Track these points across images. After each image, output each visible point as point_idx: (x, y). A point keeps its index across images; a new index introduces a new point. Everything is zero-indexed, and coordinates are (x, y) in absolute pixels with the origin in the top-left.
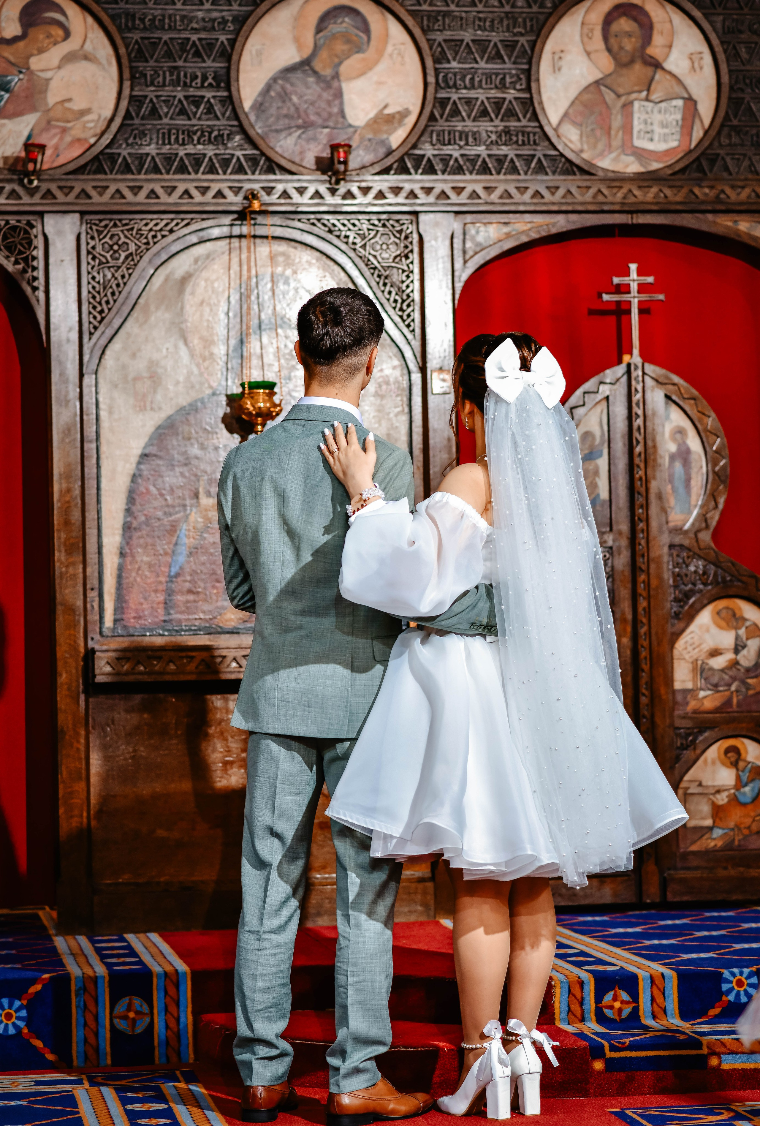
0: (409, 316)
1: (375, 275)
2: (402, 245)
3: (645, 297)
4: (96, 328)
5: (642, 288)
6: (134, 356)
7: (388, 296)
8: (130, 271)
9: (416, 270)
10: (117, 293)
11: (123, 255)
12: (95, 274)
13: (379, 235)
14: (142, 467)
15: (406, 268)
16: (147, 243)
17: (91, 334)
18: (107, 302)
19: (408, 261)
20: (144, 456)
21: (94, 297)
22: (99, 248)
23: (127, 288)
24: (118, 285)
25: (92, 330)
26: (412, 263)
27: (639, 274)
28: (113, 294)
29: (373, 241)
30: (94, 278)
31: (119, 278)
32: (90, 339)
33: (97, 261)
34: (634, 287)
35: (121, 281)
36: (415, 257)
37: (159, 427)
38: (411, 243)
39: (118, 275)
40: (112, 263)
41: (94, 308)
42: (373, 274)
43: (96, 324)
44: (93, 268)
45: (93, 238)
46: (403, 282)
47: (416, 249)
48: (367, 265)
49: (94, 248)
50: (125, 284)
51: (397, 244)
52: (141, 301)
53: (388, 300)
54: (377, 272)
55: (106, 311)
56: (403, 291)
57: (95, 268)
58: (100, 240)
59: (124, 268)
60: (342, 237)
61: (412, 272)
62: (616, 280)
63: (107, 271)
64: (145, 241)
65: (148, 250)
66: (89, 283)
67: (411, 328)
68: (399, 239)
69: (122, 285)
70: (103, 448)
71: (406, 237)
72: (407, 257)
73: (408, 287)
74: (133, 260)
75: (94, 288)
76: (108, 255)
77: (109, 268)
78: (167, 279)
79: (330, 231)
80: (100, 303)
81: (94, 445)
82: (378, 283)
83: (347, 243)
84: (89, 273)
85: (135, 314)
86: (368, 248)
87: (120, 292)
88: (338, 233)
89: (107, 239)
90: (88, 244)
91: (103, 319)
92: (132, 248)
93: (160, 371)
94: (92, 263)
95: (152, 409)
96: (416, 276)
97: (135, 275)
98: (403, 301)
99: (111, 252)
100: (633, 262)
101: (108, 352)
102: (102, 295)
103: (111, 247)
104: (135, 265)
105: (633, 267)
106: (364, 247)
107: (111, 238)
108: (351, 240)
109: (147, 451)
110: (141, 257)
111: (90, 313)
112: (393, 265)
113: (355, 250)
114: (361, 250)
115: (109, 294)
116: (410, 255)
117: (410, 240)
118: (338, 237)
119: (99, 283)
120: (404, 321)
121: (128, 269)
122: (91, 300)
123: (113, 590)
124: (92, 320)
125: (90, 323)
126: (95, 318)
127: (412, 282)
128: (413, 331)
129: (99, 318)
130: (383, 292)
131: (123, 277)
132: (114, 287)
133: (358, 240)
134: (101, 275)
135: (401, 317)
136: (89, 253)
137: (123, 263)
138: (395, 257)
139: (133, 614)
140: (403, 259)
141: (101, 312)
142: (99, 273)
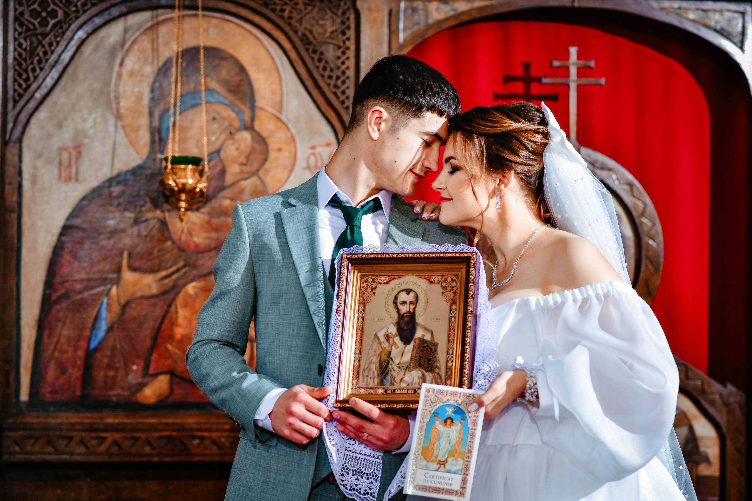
0: (343, 92)
1: (311, 51)
2: (339, 21)
3: (584, 81)
4: (21, 96)
5: (582, 72)
6: (60, 126)
7: (322, 72)
8: (58, 39)
9: (353, 47)
10: (44, 61)
11: (52, 22)
12: (22, 41)
13: (316, 10)
14: (64, 239)
15: (341, 44)
16: (77, 11)
17: (16, 102)
18: (34, 70)
19: (345, 37)
20: (66, 229)
21: (20, 65)
22: (27, 16)
23: (54, 57)
24: (45, 53)
25: (17, 98)
26: (348, 39)
27: (579, 58)
28: (40, 61)
29: (309, 16)
30: (20, 45)
31: (47, 46)
32: (14, 107)
33: (24, 28)
34: (573, 71)
35: (48, 49)
36: (351, 33)
37: (84, 198)
38: (348, 19)
39: (46, 42)
40: (40, 30)
41: (20, 75)
42: (307, 50)
43: (21, 91)
44: (20, 34)
45: (21, 4)
46: (339, 58)
47: (353, 26)
48: (302, 40)
49: (22, 14)
50: (52, 52)
51: (333, 20)
52: (70, 70)
53: (322, 76)
54: (311, 48)
55: (32, 79)
56: (338, 68)
57: (23, 35)
58: (28, 6)
59: (51, 36)
60: (278, 11)
61: (348, 48)
62: (556, 63)
63: (34, 39)
64: (74, 9)
65: (77, 18)
66: (15, 50)
67: (345, 105)
68: (336, 14)
69: (49, 53)
70: (26, 219)
71: (344, 13)
72: (344, 33)
73: (343, 63)
74: (61, 28)
75: (20, 54)
76: (36, 22)
77: (36, 35)
78: (96, 49)
79: (266, 5)
80: (26, 71)
81: (15, 216)
82: (313, 59)
83: (282, 17)
84: (15, 39)
85: (62, 82)
86: (304, 24)
87: (47, 60)
88: (274, 7)
89: (36, 6)
90: (16, 10)
91: (28, 87)
92: (60, 15)
93: (86, 141)
94: (20, 29)
95: (77, 180)
96: (351, 54)
97: (63, 44)
98: (338, 78)
99: (39, 19)
100: (573, 45)
101: (33, 121)
102: (29, 62)
103: (39, 14)
104: (64, 33)
105: (573, 51)
106: (300, 21)
107: (39, 5)
108: (286, 14)
109: (70, 223)
110: (70, 25)
111: (15, 80)
112: (329, 40)
113: (290, 24)
114: (297, 25)
115: (35, 61)
116: (347, 31)
117: (347, 16)
118: (274, 10)
119: (25, 50)
120: (338, 97)
121: (56, 37)
122: (17, 67)
123: (30, 364)
124: (17, 87)
125: (15, 90)
126: (20, 85)
127: (348, 58)
128: (347, 108)
129: (24, 85)
130: (317, 68)
131: (51, 44)
132: (41, 54)
133: (295, 14)
134: (28, 42)
135: (335, 94)
136: (16, 19)
137: (51, 30)
138: (332, 32)
139: (49, 389)
140: (340, 36)
141: (27, 79)
142: (25, 40)
